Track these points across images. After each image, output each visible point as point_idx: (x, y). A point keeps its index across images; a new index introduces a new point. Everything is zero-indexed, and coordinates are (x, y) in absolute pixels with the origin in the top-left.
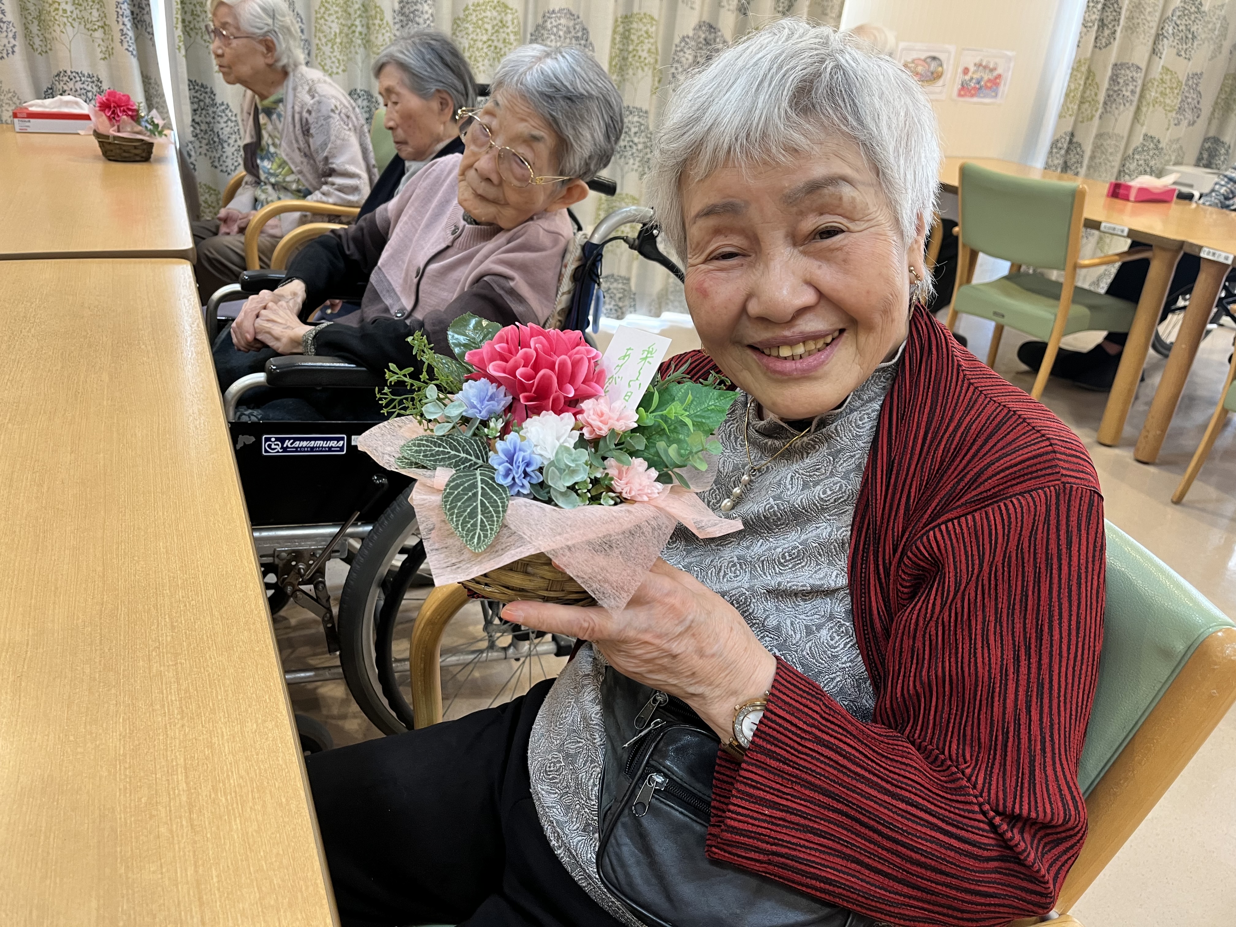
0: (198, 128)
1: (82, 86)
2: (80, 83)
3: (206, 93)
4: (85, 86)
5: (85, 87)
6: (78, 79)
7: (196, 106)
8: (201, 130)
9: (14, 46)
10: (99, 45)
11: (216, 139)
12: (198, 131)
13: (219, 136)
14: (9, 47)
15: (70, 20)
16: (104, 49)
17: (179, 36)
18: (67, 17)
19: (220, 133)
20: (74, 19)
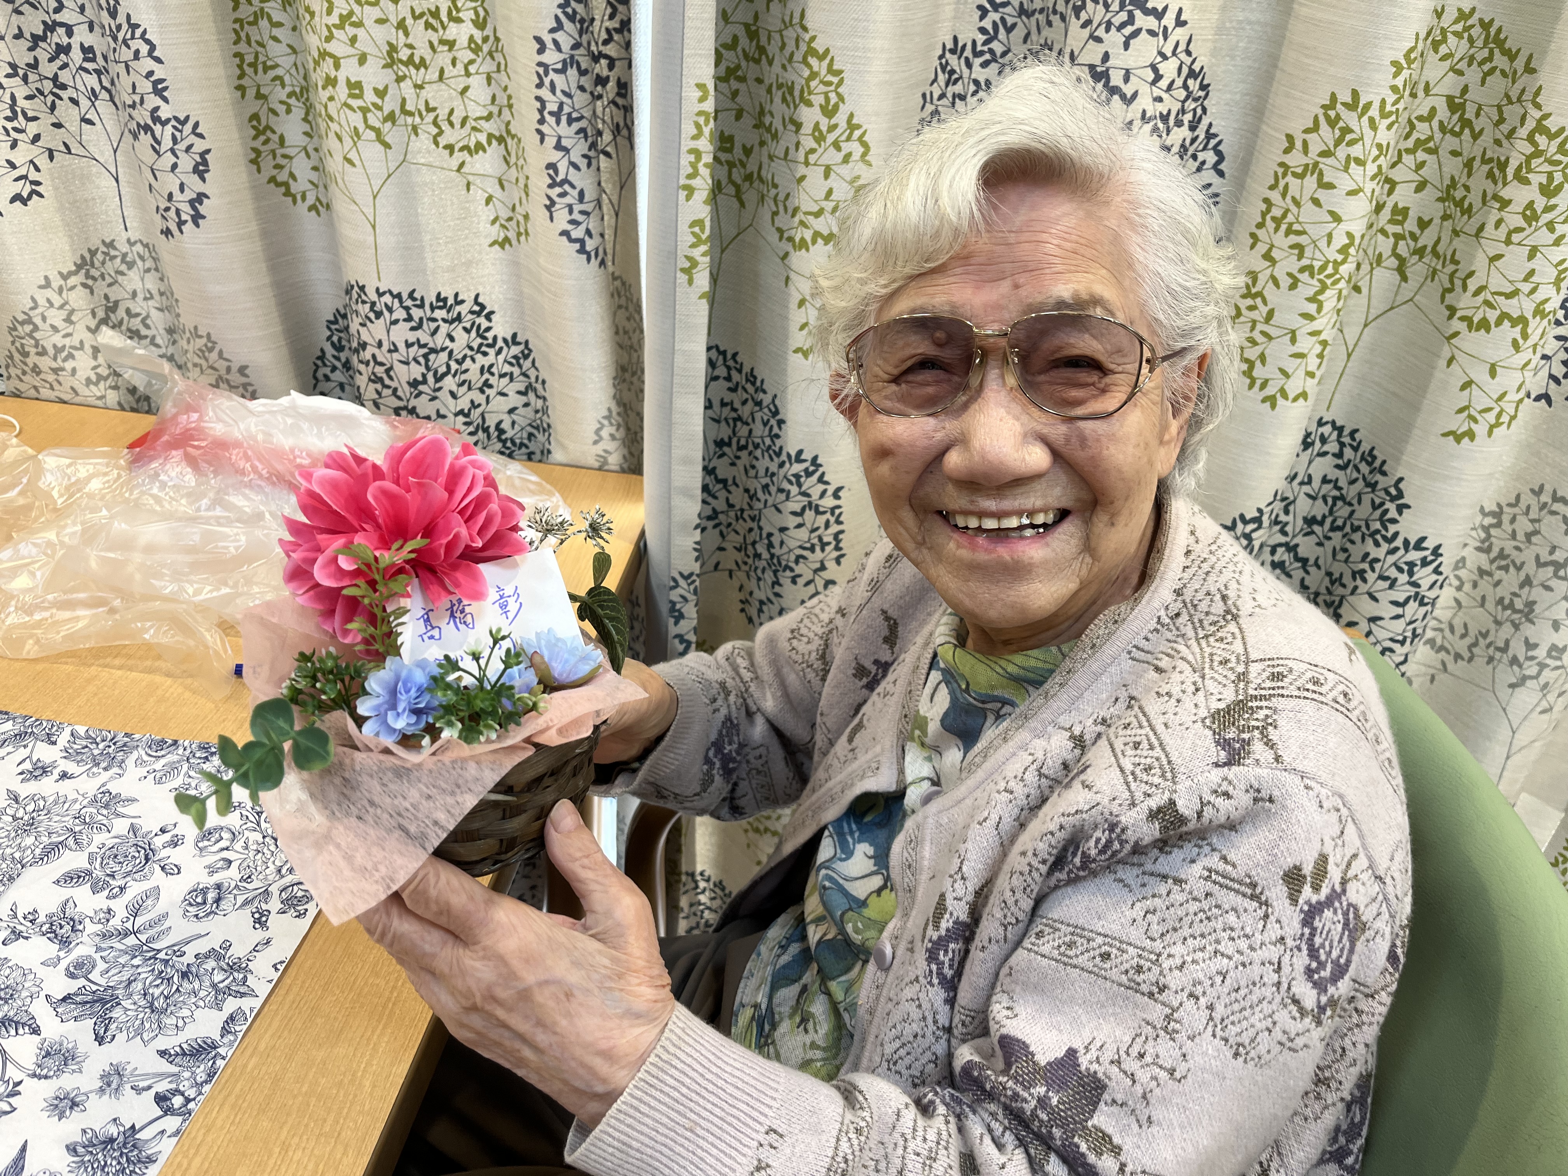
0: (722, 494)
1: (412, 337)
2: (404, 326)
3: (759, 404)
4: (423, 336)
5: (425, 338)
6: (400, 314)
7: (725, 432)
8: (731, 506)
9: (201, 197)
10: (489, 200)
11: (761, 548)
12: (720, 505)
13: (770, 545)
14: (182, 201)
15: (374, 119)
16: (504, 214)
17: (699, 223)
18: (365, 111)
19: (776, 540)
20: (391, 118)
